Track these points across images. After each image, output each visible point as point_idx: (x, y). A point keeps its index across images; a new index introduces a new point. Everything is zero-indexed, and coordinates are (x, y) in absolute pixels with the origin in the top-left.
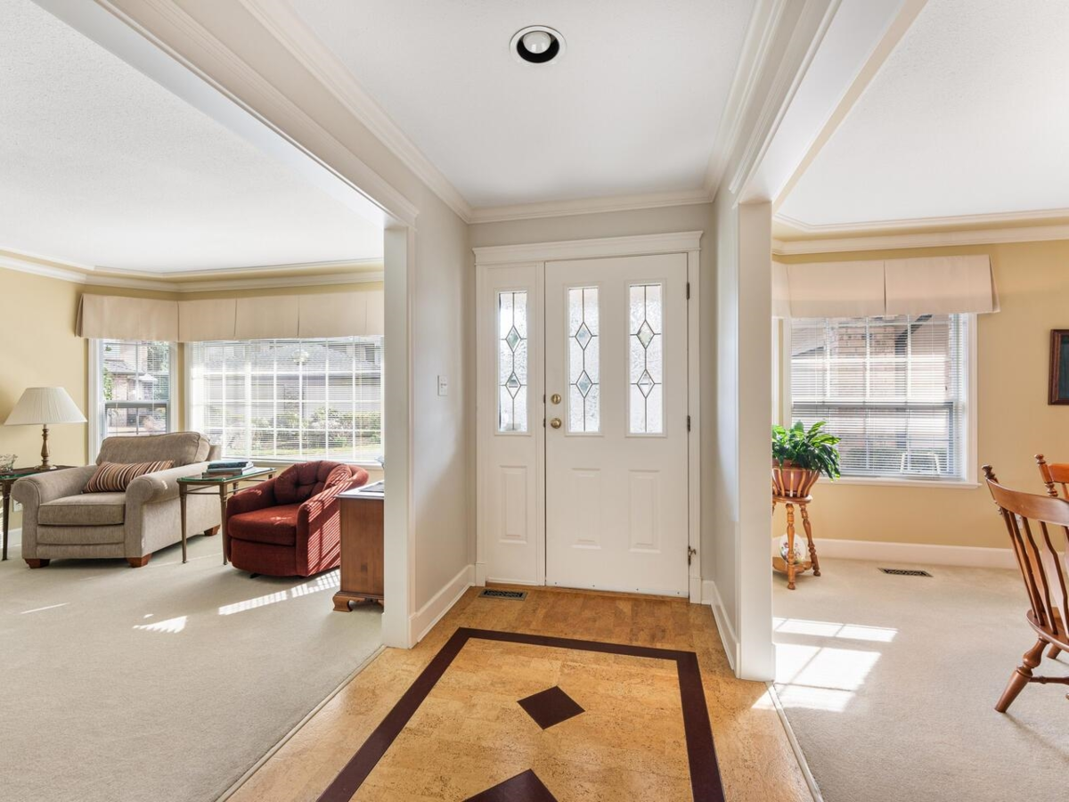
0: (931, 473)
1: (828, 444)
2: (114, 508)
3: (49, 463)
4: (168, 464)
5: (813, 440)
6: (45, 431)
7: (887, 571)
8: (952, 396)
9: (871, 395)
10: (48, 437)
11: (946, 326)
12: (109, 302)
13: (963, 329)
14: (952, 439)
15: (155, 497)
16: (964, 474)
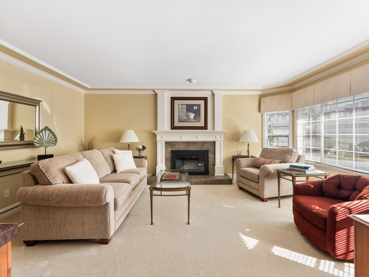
2: (256, 176)
3: (250, 155)
4: (279, 161)
6: (248, 144)
10: (249, 147)
12: (268, 99)
15: (268, 175)
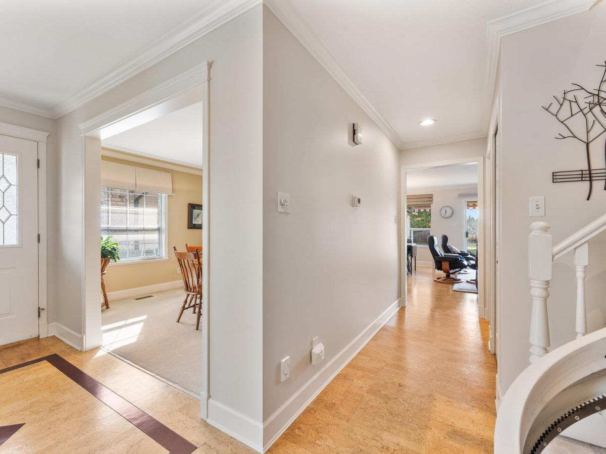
0: (152, 256)
1: (115, 246)
5: (107, 245)
7: (137, 299)
8: (160, 225)
9: (130, 225)
11: (157, 198)
13: (163, 200)
14: (160, 243)
16: (164, 256)
